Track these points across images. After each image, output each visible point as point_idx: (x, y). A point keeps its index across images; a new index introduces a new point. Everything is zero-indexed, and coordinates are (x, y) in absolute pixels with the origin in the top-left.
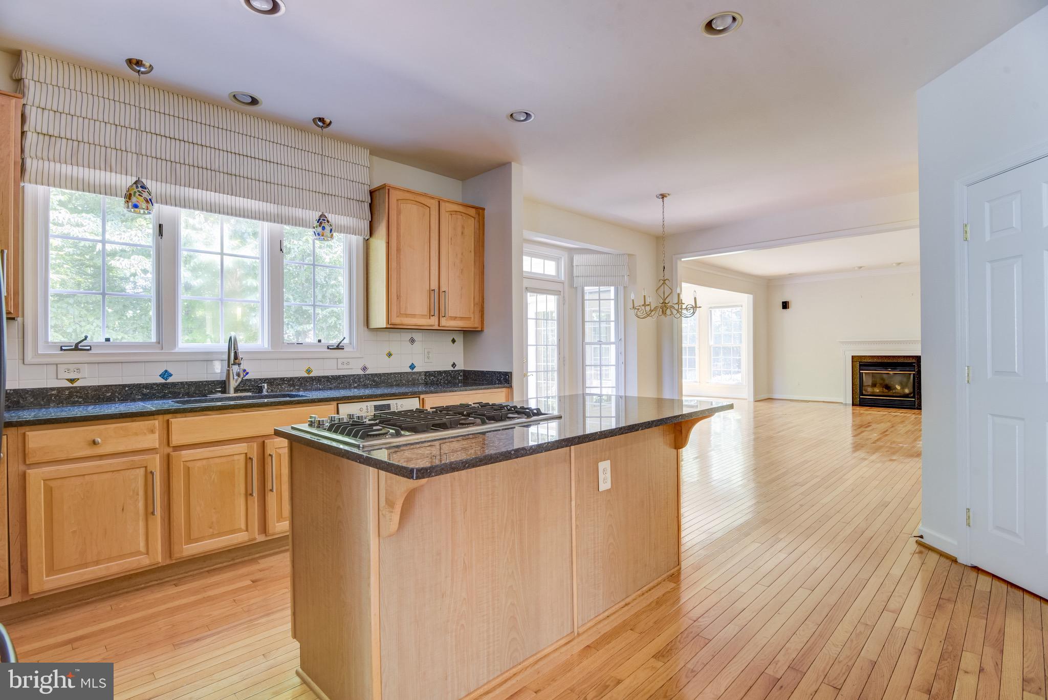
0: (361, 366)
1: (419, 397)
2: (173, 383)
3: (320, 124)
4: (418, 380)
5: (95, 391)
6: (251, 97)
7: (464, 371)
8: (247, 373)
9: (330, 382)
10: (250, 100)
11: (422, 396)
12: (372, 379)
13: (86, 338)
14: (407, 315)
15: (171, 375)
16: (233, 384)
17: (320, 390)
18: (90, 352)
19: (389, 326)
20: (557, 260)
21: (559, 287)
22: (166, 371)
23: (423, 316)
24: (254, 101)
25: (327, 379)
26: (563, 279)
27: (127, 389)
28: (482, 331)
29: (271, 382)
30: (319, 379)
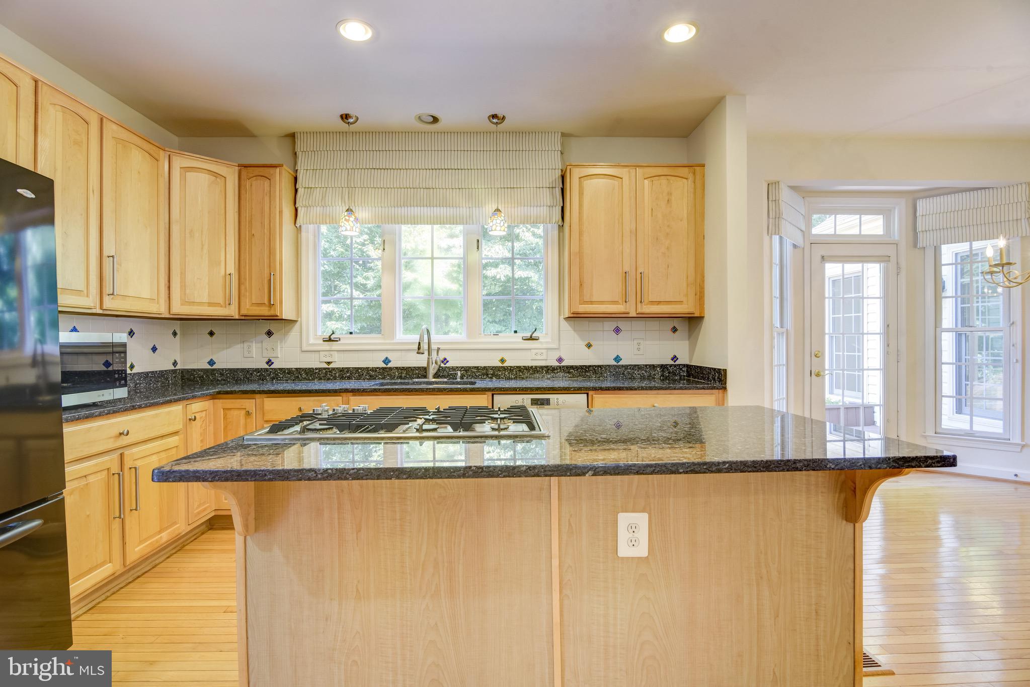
0: (557, 357)
1: (588, 394)
2: (390, 368)
3: (495, 121)
4: (623, 374)
5: (341, 371)
6: (432, 116)
7: (687, 366)
8: (448, 362)
9: (522, 372)
10: (431, 119)
11: (591, 393)
12: (567, 371)
13: (333, 333)
14: (592, 303)
15: (390, 361)
16: (432, 371)
17: (512, 379)
18: (339, 342)
19: (572, 316)
20: (887, 214)
21: (890, 251)
22: (387, 358)
23: (615, 302)
24: (435, 120)
25: (521, 369)
26: (897, 238)
27: (360, 371)
28: (703, 317)
29: (466, 369)
30: (511, 369)
